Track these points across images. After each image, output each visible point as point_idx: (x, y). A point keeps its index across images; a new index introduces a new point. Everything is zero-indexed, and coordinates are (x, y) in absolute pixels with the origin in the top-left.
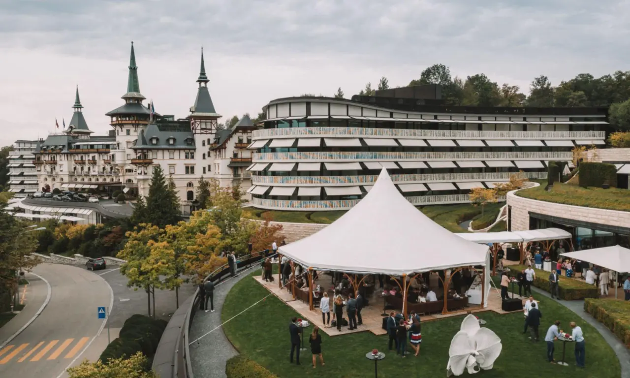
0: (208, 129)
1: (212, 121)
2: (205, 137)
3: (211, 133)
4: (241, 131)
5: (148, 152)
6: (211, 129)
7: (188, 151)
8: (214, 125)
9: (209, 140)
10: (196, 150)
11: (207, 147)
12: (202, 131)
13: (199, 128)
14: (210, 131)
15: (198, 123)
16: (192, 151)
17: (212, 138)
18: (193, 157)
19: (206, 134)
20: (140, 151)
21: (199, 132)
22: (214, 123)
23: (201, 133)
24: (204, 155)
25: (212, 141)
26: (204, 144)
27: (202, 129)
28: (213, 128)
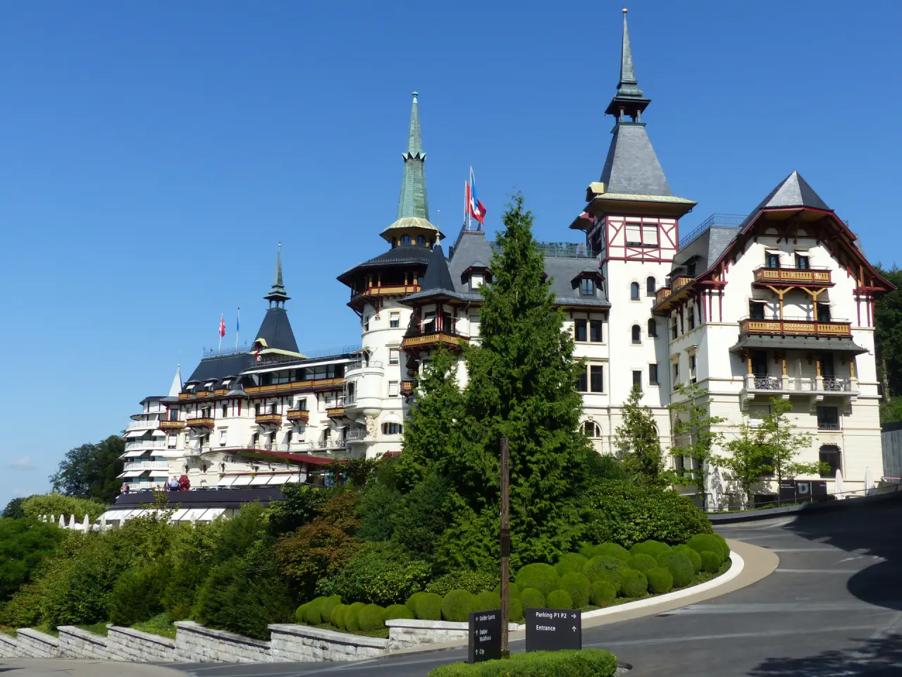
0: (649, 246)
1: (662, 220)
2: (640, 272)
3: (659, 261)
4: (774, 231)
5: (455, 315)
6: (657, 247)
7: (582, 316)
8: (667, 233)
9: (651, 281)
10: (611, 311)
11: (647, 303)
12: (630, 253)
13: (619, 241)
14: (655, 254)
15: (618, 225)
16: (595, 317)
17: (662, 273)
18: (597, 337)
19: (643, 260)
20: (432, 308)
21: (620, 253)
22: (667, 228)
23: (626, 259)
24: (636, 330)
25: (660, 283)
26: (635, 296)
27: (629, 245)
28: (665, 242)
